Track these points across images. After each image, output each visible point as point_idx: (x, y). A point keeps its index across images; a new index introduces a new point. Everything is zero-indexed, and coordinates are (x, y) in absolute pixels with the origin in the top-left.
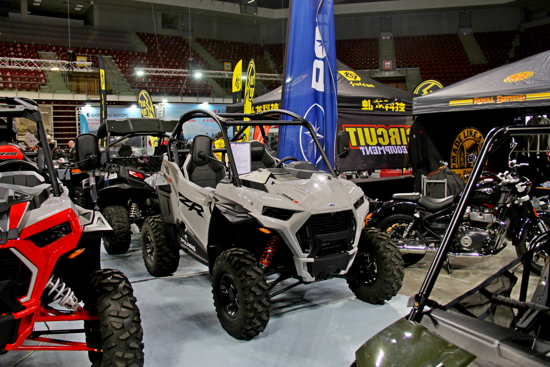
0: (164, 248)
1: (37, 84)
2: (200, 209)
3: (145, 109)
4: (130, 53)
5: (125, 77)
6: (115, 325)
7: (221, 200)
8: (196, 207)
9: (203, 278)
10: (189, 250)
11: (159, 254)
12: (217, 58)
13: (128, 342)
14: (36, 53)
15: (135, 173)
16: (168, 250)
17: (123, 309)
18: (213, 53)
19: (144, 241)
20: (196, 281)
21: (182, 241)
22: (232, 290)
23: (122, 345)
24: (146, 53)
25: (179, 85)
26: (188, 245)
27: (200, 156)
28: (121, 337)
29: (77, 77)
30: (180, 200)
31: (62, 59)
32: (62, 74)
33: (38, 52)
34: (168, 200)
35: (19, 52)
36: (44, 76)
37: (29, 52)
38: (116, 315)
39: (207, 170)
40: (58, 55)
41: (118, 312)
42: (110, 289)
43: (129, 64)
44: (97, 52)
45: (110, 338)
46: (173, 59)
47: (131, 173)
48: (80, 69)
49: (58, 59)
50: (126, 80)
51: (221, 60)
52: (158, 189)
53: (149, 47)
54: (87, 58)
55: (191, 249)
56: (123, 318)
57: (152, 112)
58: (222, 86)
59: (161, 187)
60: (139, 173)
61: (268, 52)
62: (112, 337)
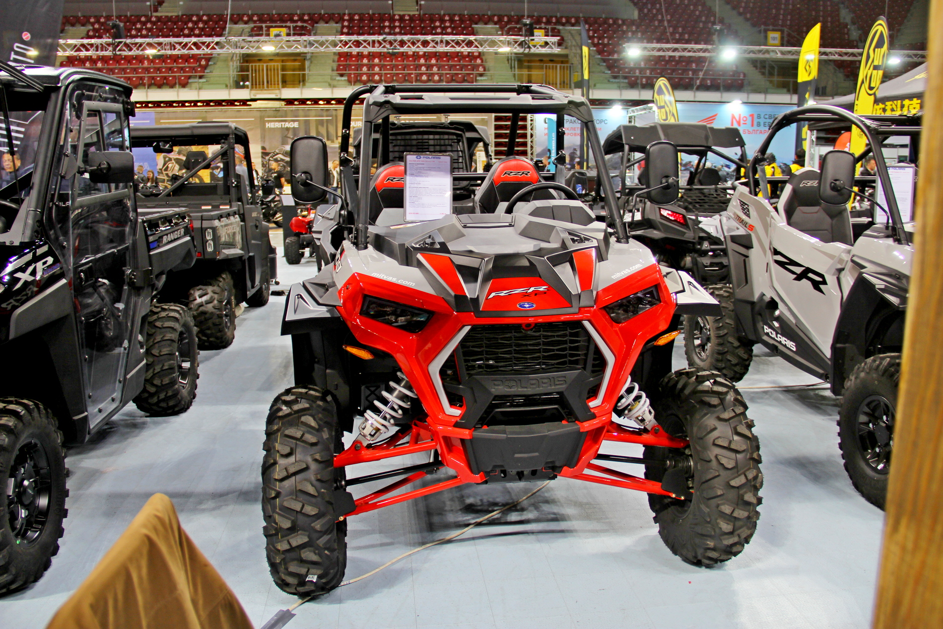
0: (731, 339)
1: (472, 74)
2: (820, 279)
3: (663, 110)
4: (611, 21)
5: (602, 59)
6: (724, 461)
7: (870, 268)
8: (810, 275)
9: (789, 396)
10: (780, 347)
11: (720, 348)
12: (754, 25)
13: (741, 492)
14: (471, 27)
15: (670, 213)
16: (736, 344)
17: (736, 438)
18: (748, 16)
19: (690, 326)
20: (777, 399)
21: (766, 331)
22: (884, 425)
23: (732, 494)
24: (636, 20)
25: (690, 73)
26: (779, 339)
27: (834, 188)
28: (733, 483)
29: (529, 61)
30: (777, 262)
31: (508, 34)
32: (509, 58)
33: (473, 26)
34: (744, 261)
35: (447, 27)
36: (482, 61)
37: (461, 27)
38: (726, 445)
39: (816, 213)
40: (502, 28)
41: (730, 442)
42: (715, 401)
43: (610, 38)
44: (559, 22)
45: (712, 481)
46: (680, 29)
47: (665, 213)
48: (540, 49)
49: (502, 35)
50: (605, 64)
51: (763, 27)
52: (729, 240)
53: (641, 10)
54: (546, 32)
55: (785, 346)
56: (737, 452)
57: (673, 115)
58: (763, 74)
59: (734, 239)
60: (677, 213)
61: (847, 10)
62: (716, 479)
